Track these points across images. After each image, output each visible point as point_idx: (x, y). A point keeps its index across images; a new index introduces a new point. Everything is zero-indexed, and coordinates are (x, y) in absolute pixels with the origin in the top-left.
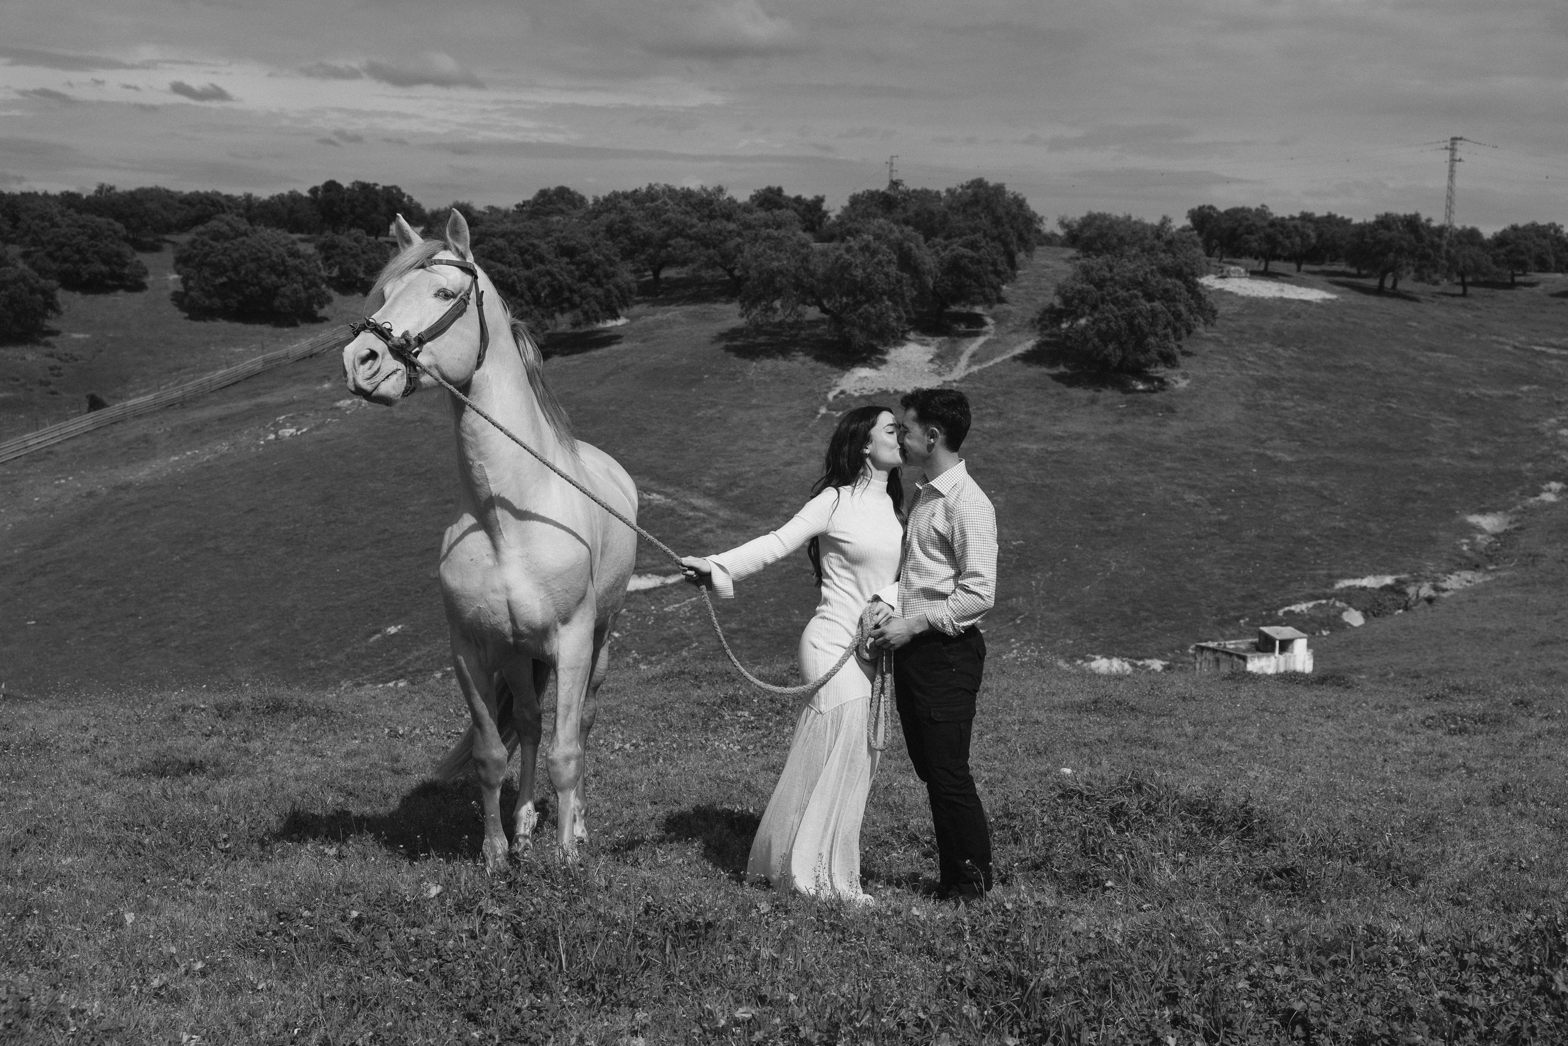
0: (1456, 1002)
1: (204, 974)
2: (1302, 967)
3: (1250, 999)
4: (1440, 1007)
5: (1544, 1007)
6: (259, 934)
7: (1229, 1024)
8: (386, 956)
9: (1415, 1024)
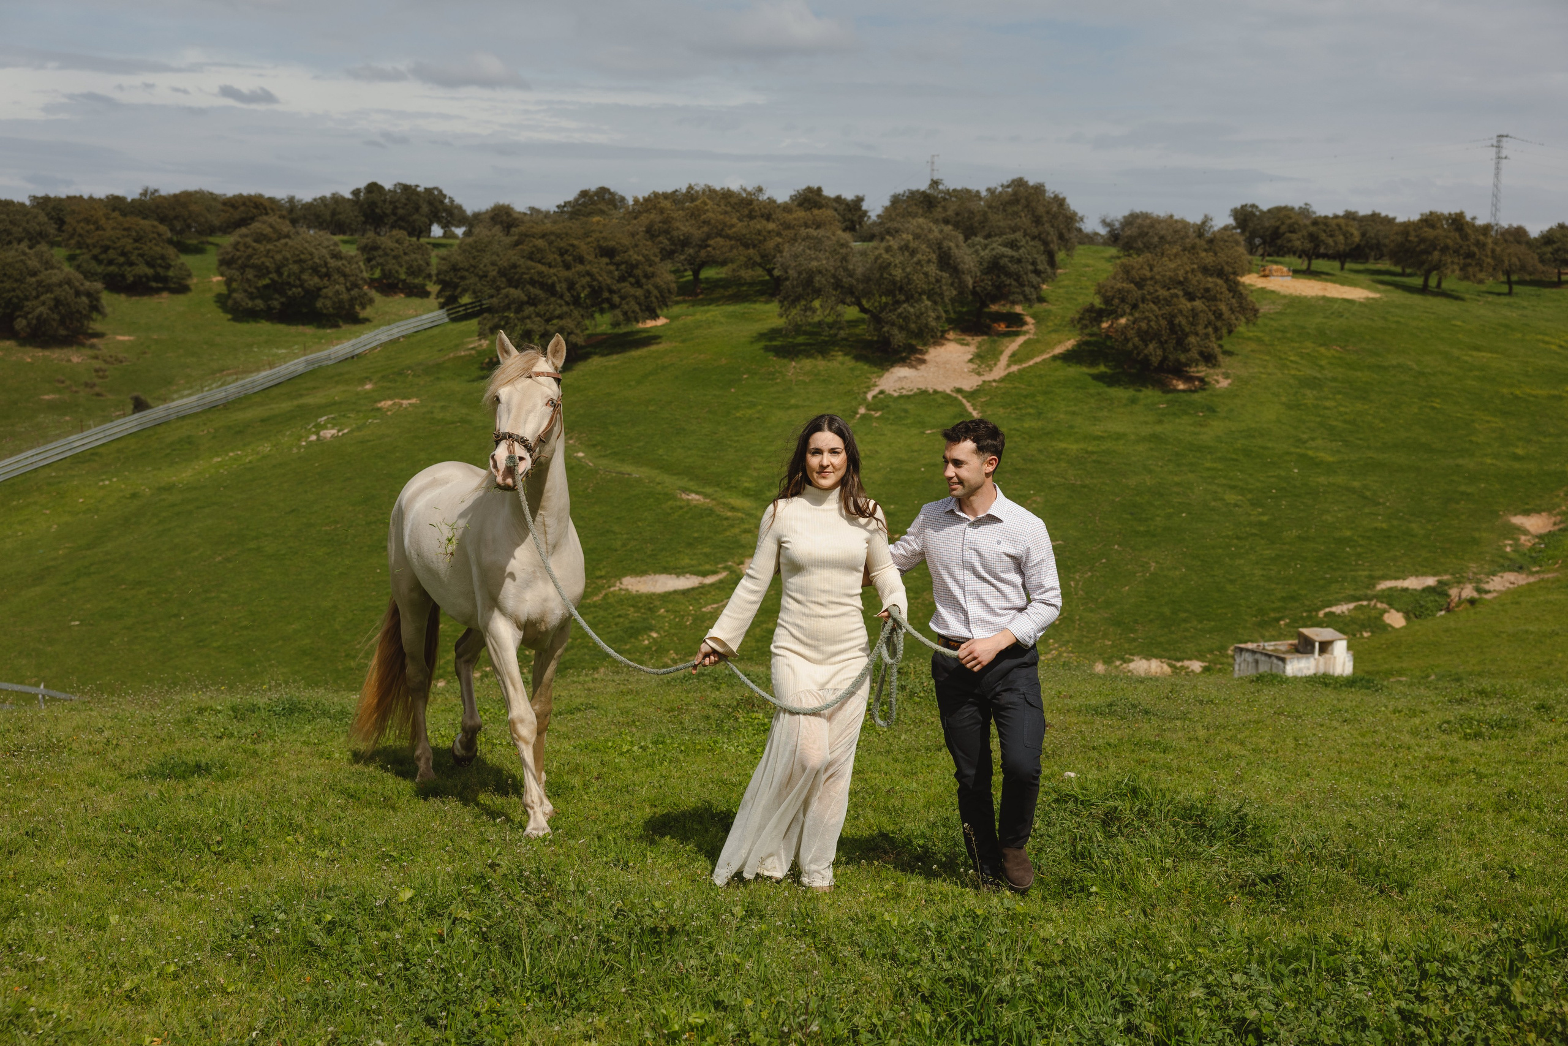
0: (1412, 1012)
1: (176, 976)
2: (1262, 975)
3: (1205, 1007)
4: (1396, 1018)
5: (1500, 1017)
6: (234, 937)
7: (1181, 1033)
8: (354, 959)
9: (1368, 1033)
